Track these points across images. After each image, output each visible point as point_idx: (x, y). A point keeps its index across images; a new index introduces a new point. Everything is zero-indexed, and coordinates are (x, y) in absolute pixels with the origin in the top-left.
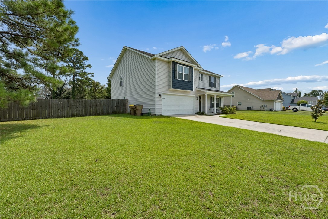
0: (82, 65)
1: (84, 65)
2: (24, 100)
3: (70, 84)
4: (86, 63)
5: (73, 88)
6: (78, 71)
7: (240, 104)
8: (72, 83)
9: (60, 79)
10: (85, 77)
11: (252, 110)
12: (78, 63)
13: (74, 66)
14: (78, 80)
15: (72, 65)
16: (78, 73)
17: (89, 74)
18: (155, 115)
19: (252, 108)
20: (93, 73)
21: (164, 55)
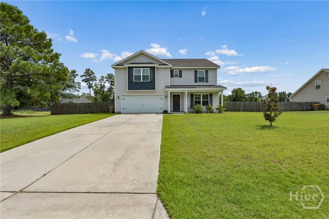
18: (115, 112)
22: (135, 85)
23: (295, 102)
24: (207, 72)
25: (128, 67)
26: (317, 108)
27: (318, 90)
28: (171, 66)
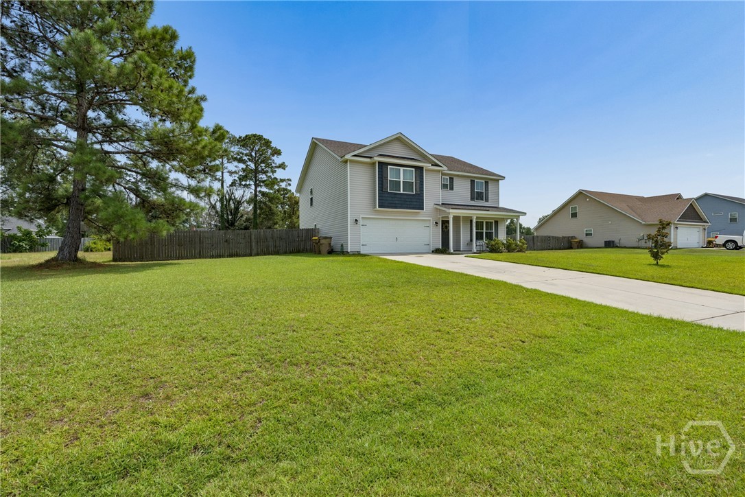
0: (268, 165)
1: (273, 165)
2: (161, 231)
3: (249, 202)
4: (277, 160)
5: (255, 209)
6: (264, 177)
7: (591, 234)
8: (253, 200)
9: (233, 193)
10: (276, 187)
11: (617, 247)
12: (263, 162)
13: (256, 168)
14: (263, 194)
15: (252, 166)
16: (263, 182)
17: (282, 181)
18: (348, 252)
19: (617, 241)
20: (289, 180)
21: (365, 152)
22: (391, 199)
23: (553, 237)
24: (487, 183)
25: (379, 162)
26: (576, 245)
27: (574, 219)
28: (445, 168)
